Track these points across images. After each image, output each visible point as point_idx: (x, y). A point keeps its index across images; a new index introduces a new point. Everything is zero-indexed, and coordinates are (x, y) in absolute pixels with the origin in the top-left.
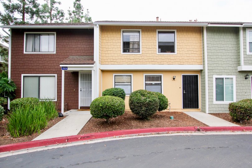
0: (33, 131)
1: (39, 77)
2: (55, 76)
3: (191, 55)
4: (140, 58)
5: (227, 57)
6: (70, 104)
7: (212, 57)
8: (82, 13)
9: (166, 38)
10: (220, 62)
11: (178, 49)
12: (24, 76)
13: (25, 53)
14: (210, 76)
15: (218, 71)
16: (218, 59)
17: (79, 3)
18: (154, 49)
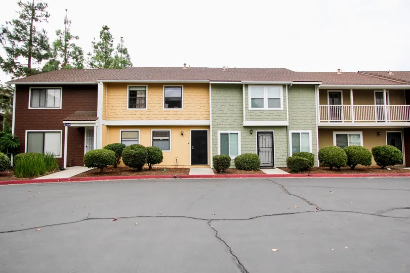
0: (34, 175)
1: (44, 133)
2: (60, 132)
3: (198, 110)
4: (146, 113)
5: (232, 112)
6: (75, 161)
7: (217, 112)
8: (111, 45)
9: (173, 93)
10: (224, 118)
11: (185, 105)
12: (28, 132)
13: (29, 108)
14: (214, 132)
15: (223, 126)
16: (223, 115)
17: (107, 31)
18: (161, 105)
